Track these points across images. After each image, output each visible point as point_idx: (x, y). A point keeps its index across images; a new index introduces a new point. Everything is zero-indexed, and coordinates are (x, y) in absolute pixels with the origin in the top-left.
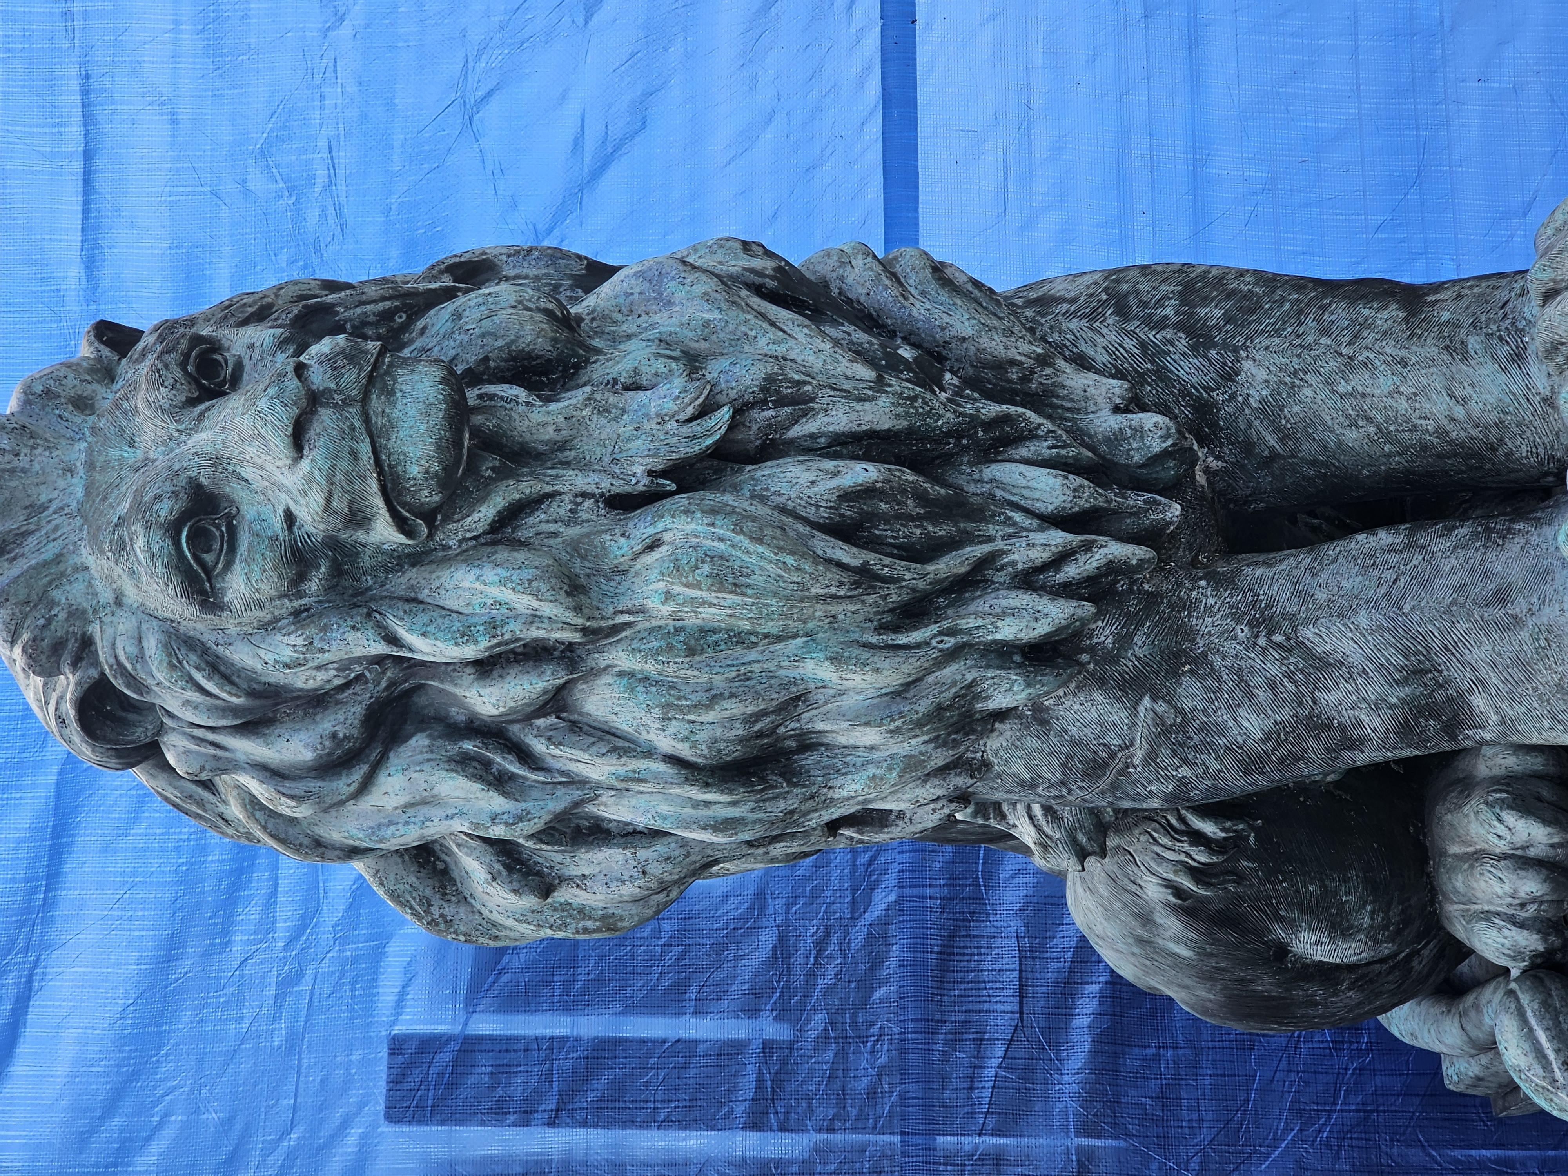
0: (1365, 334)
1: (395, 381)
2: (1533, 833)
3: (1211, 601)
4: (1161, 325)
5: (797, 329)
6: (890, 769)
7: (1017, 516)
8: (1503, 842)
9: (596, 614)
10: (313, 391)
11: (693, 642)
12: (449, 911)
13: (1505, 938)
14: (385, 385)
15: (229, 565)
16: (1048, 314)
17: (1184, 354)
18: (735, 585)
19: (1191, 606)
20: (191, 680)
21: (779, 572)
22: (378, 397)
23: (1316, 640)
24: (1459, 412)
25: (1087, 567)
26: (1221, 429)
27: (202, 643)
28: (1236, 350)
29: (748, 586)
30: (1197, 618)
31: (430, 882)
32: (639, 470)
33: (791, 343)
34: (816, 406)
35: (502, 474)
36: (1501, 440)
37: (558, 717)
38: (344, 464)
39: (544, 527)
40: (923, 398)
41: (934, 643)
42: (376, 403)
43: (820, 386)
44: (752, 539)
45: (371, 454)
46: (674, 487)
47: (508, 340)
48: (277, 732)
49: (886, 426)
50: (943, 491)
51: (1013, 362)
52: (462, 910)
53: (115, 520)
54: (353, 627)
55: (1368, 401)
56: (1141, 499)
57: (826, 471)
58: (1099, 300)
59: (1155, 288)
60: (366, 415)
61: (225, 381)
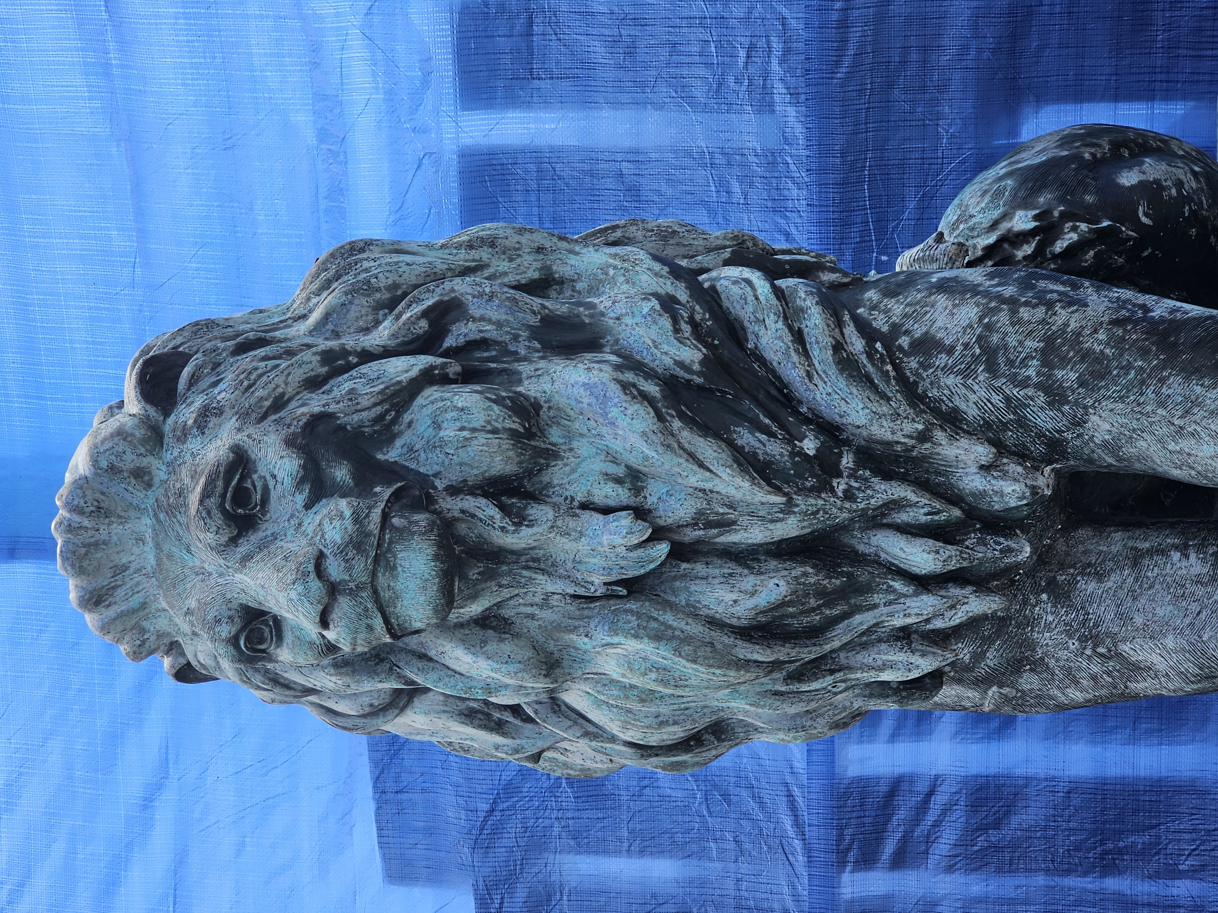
0: (1195, 410)
1: (395, 557)
3: (1050, 618)
5: (722, 469)
7: (898, 585)
9: (568, 678)
10: (332, 583)
14: (388, 562)
15: (278, 646)
16: (930, 366)
18: (676, 686)
19: (1032, 622)
22: (384, 575)
23: (1132, 653)
28: (1085, 407)
29: (686, 686)
30: (1038, 633)
32: (596, 580)
33: (717, 481)
34: (737, 527)
35: (487, 575)
38: (362, 636)
41: (829, 687)
42: (382, 580)
43: (741, 515)
45: (383, 625)
46: (625, 592)
50: (838, 582)
53: (185, 609)
56: (998, 548)
57: (746, 592)
58: (973, 355)
59: (1021, 343)
60: (375, 592)
61: (256, 505)
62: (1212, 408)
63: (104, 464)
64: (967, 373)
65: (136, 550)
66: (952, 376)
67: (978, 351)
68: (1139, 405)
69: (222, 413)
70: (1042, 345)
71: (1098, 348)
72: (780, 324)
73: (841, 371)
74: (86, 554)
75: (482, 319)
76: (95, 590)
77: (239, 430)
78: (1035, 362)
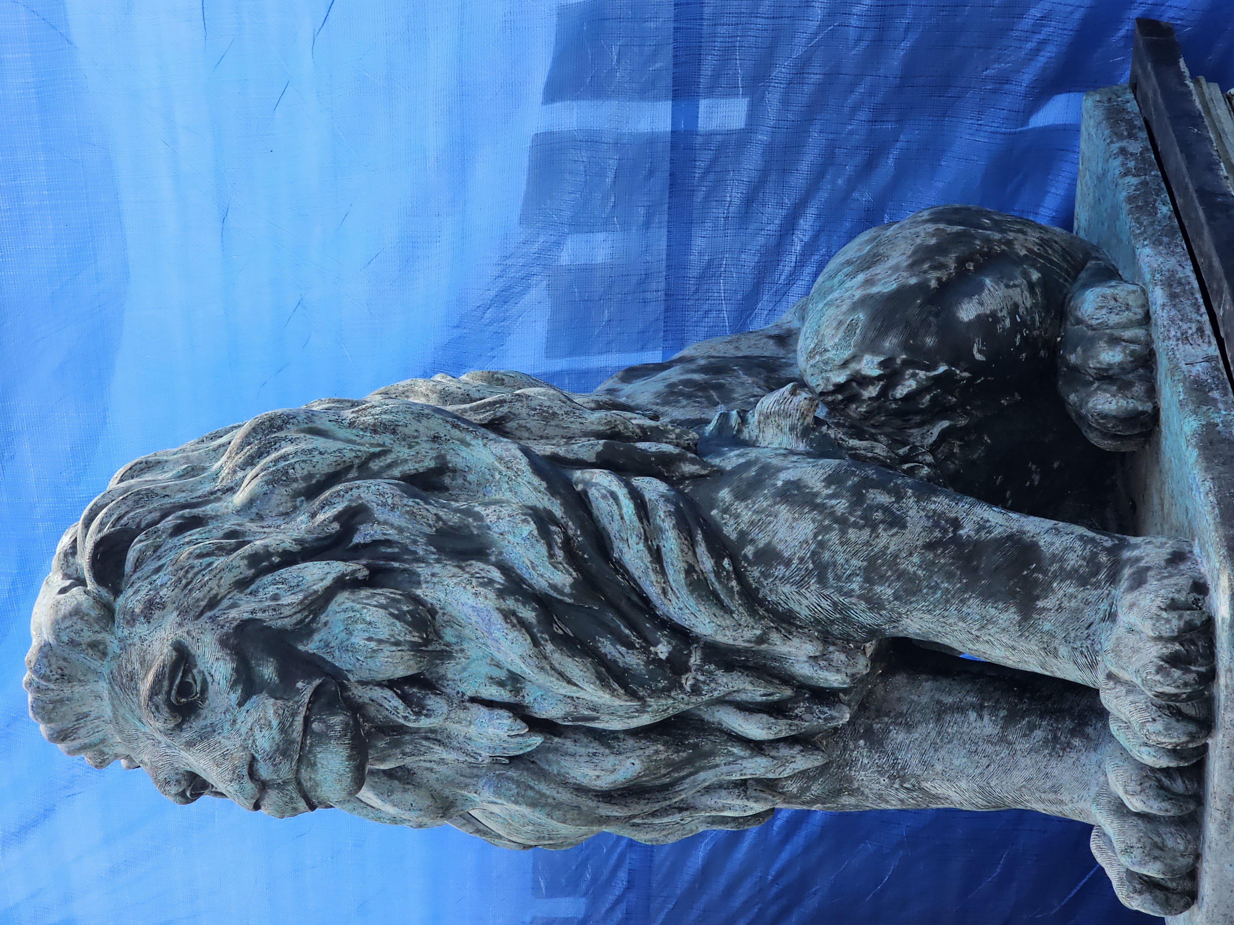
0: (990, 626)
3: (866, 761)
4: (848, 594)
5: (586, 684)
10: (262, 782)
14: (310, 761)
16: (770, 576)
19: (851, 764)
23: (932, 788)
28: (899, 614)
30: (855, 771)
32: (483, 753)
33: (582, 692)
46: (507, 761)
56: (822, 716)
57: (607, 771)
58: (807, 569)
59: (847, 561)
60: (299, 783)
61: (197, 693)
62: (1003, 626)
63: (65, 639)
64: (801, 584)
65: (95, 704)
66: (788, 585)
67: (811, 566)
68: (944, 617)
69: (164, 608)
70: (865, 563)
71: (911, 570)
72: (641, 546)
73: (692, 592)
74: (53, 709)
75: (385, 523)
76: (62, 731)
77: (180, 625)
78: (858, 579)
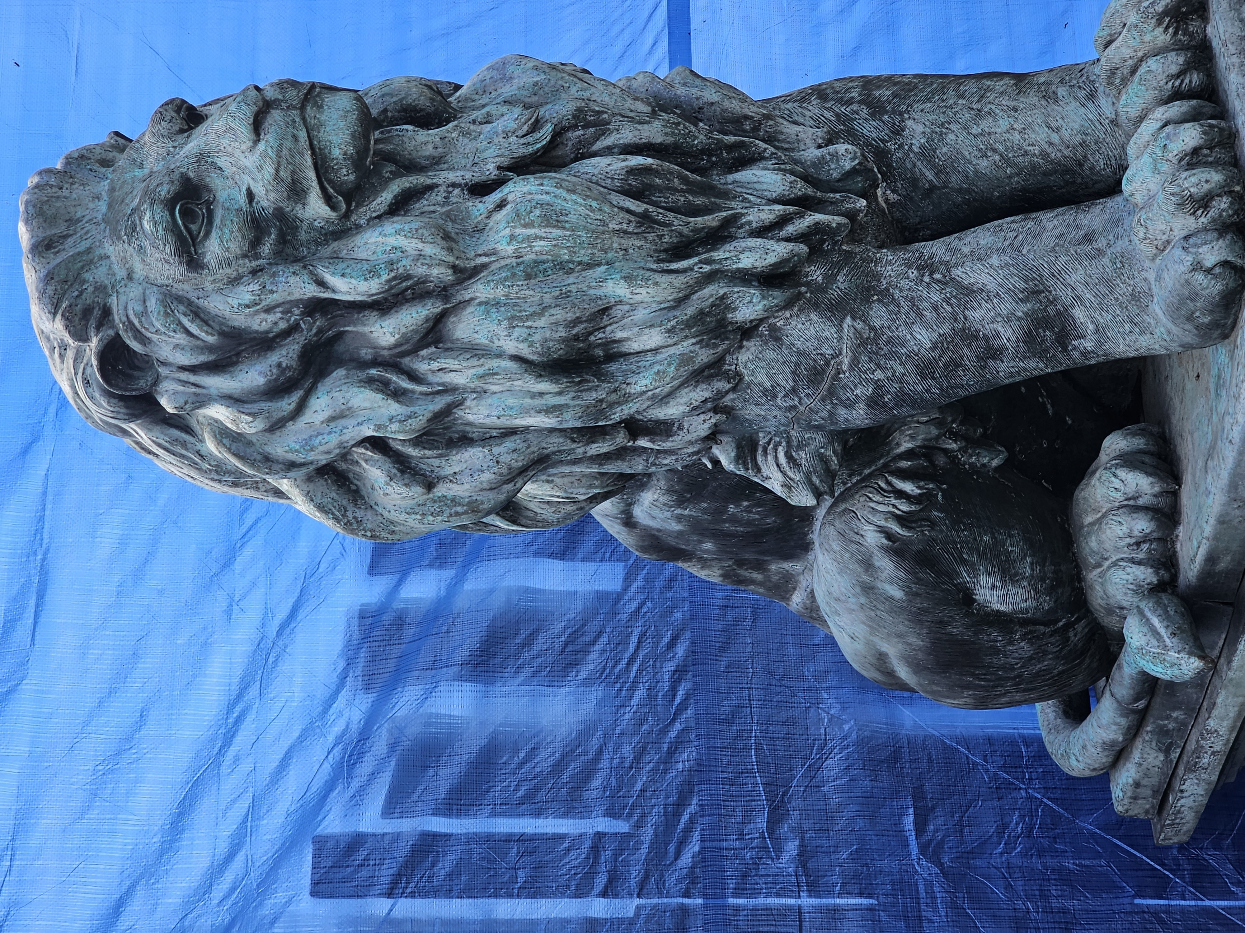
1: (323, 100)
2: (1140, 483)
3: (890, 258)
4: (850, 102)
6: (669, 365)
7: (751, 198)
8: (1119, 494)
9: (463, 255)
10: (266, 101)
11: (529, 270)
12: (359, 514)
13: (1128, 574)
14: (316, 102)
15: (207, 234)
17: (866, 119)
20: (180, 323)
21: (587, 212)
22: (312, 108)
23: (964, 276)
24: (1055, 138)
25: (801, 225)
26: (895, 169)
27: (188, 299)
28: (901, 114)
29: (566, 222)
30: (881, 267)
31: (347, 496)
32: (491, 167)
33: (593, 90)
34: (611, 127)
35: (396, 175)
36: (1085, 157)
37: (436, 347)
38: (288, 144)
39: (426, 209)
40: (684, 125)
41: (696, 268)
42: (310, 111)
43: (614, 115)
44: (568, 191)
45: (307, 139)
46: (513, 174)
47: (400, 97)
48: (239, 368)
49: (659, 141)
50: (699, 178)
51: (746, 117)
52: (369, 513)
53: (129, 212)
54: (294, 273)
55: (993, 137)
64: (802, 101)
65: (91, 206)
74: (47, 201)
76: (48, 237)
